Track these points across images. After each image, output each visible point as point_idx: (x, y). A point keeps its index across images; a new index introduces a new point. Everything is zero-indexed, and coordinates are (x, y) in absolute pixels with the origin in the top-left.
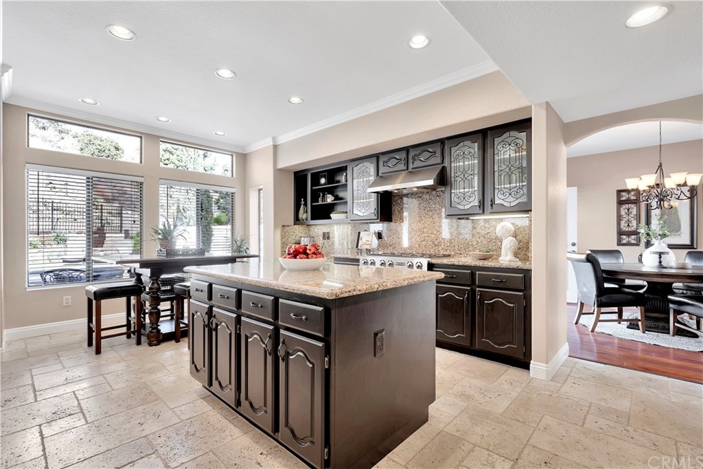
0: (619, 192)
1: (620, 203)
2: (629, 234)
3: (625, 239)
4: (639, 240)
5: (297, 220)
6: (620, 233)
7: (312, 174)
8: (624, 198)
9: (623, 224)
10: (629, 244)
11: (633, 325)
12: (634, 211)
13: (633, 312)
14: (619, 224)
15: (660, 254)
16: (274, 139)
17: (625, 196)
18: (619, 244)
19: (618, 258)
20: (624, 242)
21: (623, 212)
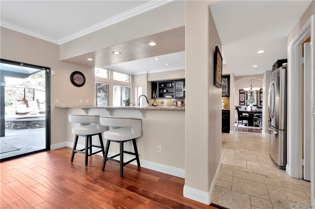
0: (240, 90)
1: (240, 93)
2: (242, 102)
3: (241, 103)
4: (245, 104)
5: (152, 98)
6: (240, 102)
7: (159, 83)
8: (241, 92)
9: (241, 99)
10: (242, 105)
11: (246, 125)
12: (243, 96)
13: (245, 122)
14: (240, 99)
15: (251, 107)
16: (148, 71)
17: (241, 91)
18: (240, 105)
19: (241, 109)
20: (241, 104)
21: (241, 96)
